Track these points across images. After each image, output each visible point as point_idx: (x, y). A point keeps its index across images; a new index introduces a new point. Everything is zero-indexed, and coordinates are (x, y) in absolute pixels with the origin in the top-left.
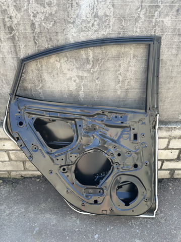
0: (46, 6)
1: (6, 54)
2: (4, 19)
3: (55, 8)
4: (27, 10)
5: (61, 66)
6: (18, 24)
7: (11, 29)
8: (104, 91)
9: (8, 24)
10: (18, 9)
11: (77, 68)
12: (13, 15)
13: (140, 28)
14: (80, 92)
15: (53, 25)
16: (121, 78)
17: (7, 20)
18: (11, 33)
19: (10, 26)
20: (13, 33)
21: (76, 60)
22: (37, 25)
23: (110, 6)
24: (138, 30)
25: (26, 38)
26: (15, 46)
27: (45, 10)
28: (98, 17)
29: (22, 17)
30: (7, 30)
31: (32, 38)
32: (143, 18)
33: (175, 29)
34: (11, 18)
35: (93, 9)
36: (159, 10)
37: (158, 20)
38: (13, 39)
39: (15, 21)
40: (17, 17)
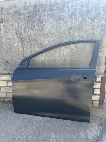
1: (19, 47)
3: (37, 31)
4: (28, 32)
6: (25, 37)
8: (55, 60)
9: (21, 37)
10: (25, 32)
12: (23, 34)
13: (67, 36)
14: (46, 61)
15: (36, 37)
17: (21, 36)
20: (23, 40)
22: (31, 37)
23: (55, 30)
25: (27, 41)
26: (23, 44)
27: (34, 32)
28: (51, 33)
29: (26, 35)
30: (21, 39)
31: (29, 41)
32: (67, 33)
35: (50, 31)
36: (72, 30)
37: (73, 33)
38: (22, 42)
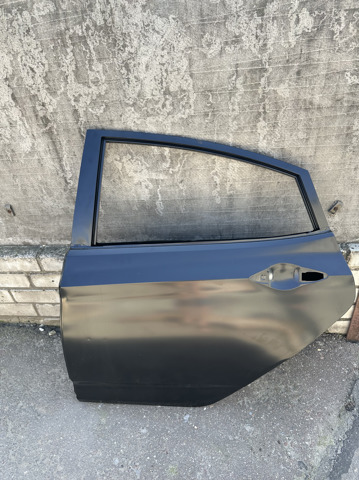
0: (91, 84)
1: (43, 154)
2: (34, 107)
3: (104, 87)
4: (65, 93)
5: (123, 167)
6: (55, 113)
7: (46, 121)
8: (193, 199)
9: (41, 114)
10: (52, 92)
11: (148, 168)
12: (47, 101)
13: (239, 104)
14: (157, 203)
15: (105, 111)
16: (217, 180)
17: (38, 108)
18: (46, 126)
19: (45, 117)
20: (50, 125)
21: (145, 158)
22: (81, 111)
23: (187, 77)
24: (236, 107)
25: (68, 131)
26: (54, 143)
27: (90, 90)
28: (170, 94)
29: (59, 103)
30: (41, 122)
31: (77, 130)
32: (242, 90)
33: (297, 101)
34: (43, 105)
35: (162, 82)
36: (266, 75)
37: (267, 90)
38: (50, 133)
39: (51, 109)
40: (52, 104)
